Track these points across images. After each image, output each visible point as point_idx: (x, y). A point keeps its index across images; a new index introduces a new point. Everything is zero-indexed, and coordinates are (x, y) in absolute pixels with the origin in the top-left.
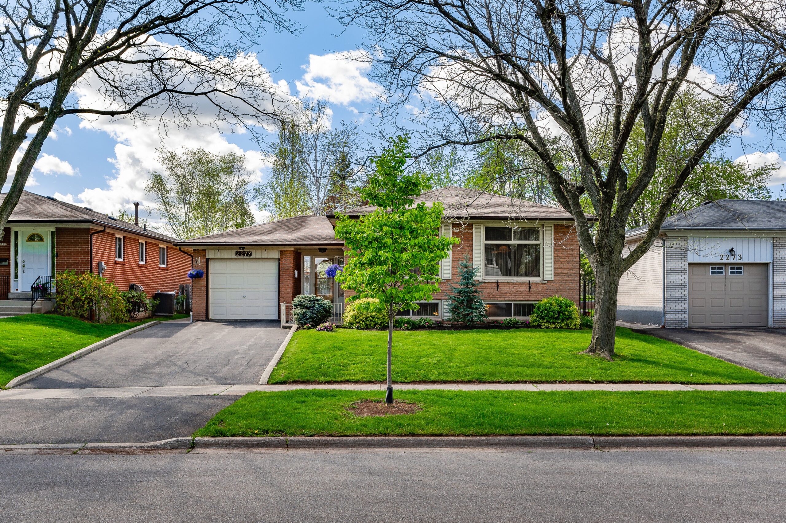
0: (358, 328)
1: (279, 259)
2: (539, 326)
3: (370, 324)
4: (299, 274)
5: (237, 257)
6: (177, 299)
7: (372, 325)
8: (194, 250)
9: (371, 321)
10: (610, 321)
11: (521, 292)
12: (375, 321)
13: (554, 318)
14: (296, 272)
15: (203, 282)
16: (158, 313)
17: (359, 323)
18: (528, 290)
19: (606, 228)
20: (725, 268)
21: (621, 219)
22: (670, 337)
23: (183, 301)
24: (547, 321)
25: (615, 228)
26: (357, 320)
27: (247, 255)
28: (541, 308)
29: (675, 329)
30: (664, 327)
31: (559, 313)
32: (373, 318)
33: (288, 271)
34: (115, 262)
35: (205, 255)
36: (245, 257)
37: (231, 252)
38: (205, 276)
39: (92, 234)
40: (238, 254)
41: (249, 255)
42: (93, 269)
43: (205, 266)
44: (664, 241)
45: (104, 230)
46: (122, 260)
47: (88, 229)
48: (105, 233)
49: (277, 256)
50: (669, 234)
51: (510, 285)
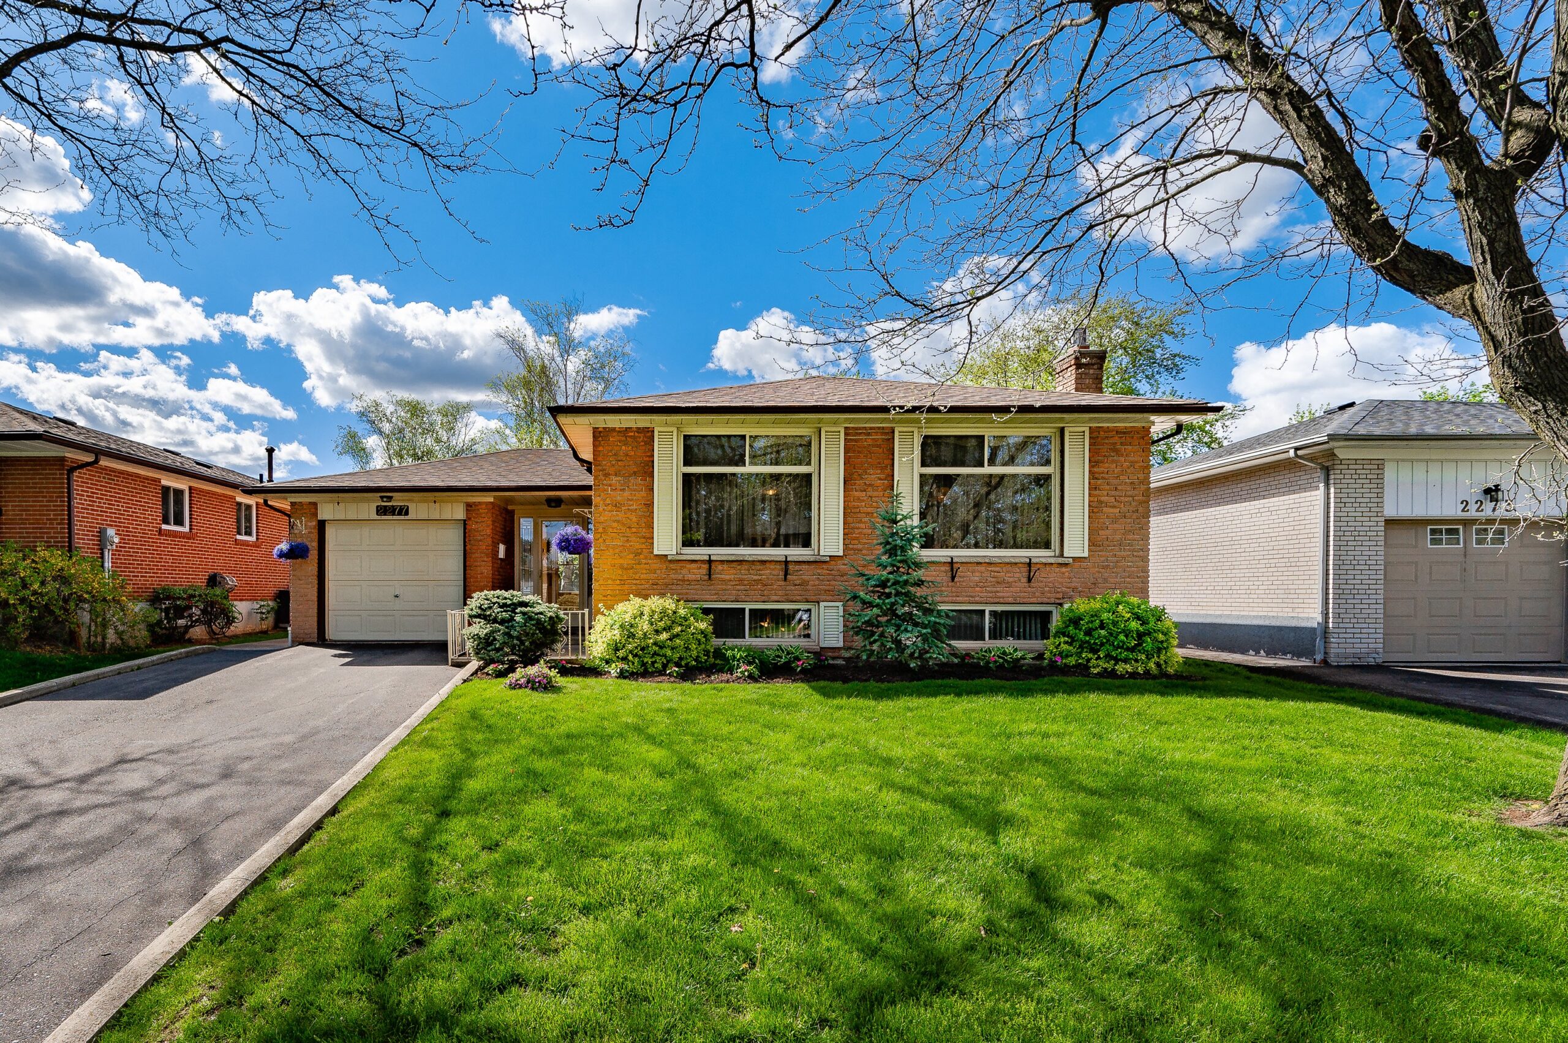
0: (622, 675)
1: (465, 521)
3: (653, 663)
4: (510, 552)
5: (379, 517)
7: (659, 666)
8: (293, 504)
9: (655, 654)
11: (1009, 585)
12: (665, 656)
13: (1128, 649)
14: (502, 548)
15: (311, 565)
17: (624, 659)
18: (1025, 580)
20: (1465, 532)
24: (1108, 656)
26: (621, 654)
27: (400, 514)
29: (1352, 667)
30: (1325, 663)
31: (1140, 636)
32: (661, 647)
33: (485, 545)
34: (160, 532)
35: (316, 514)
36: (395, 517)
37: (368, 508)
38: (314, 554)
39: (72, 470)
40: (382, 511)
41: (403, 511)
42: (78, 542)
43: (315, 536)
44: (1327, 471)
45: (96, 461)
46: (186, 529)
47: (63, 459)
48: (122, 472)
49: (460, 513)
50: (1341, 454)
51: (982, 568)
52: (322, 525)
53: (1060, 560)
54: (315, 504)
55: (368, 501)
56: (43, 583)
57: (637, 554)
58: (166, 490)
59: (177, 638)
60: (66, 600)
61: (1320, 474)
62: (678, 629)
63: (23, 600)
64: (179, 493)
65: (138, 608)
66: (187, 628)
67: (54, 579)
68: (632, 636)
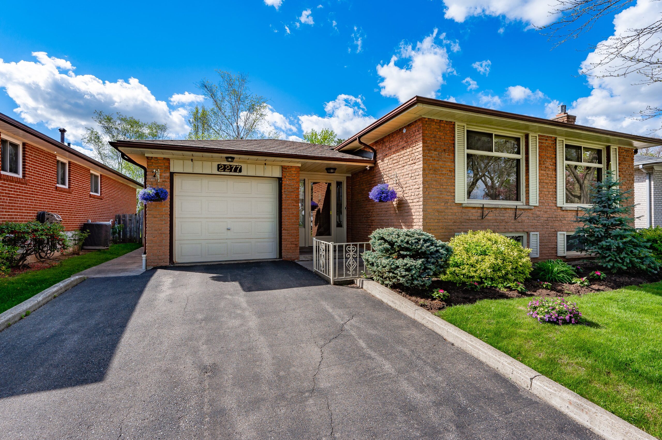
1: (280, 179)
5: (219, 173)
6: (113, 229)
8: (149, 159)
16: (87, 246)
23: (120, 231)
27: (235, 171)
35: (169, 167)
36: (231, 173)
37: (212, 165)
38: (166, 198)
40: (222, 168)
41: (238, 169)
43: (168, 184)
44: (649, 174)
46: (20, 176)
49: (276, 173)
50: (655, 168)
52: (172, 174)
54: (168, 160)
57: (447, 203)
58: (4, 143)
61: (645, 176)
64: (13, 147)
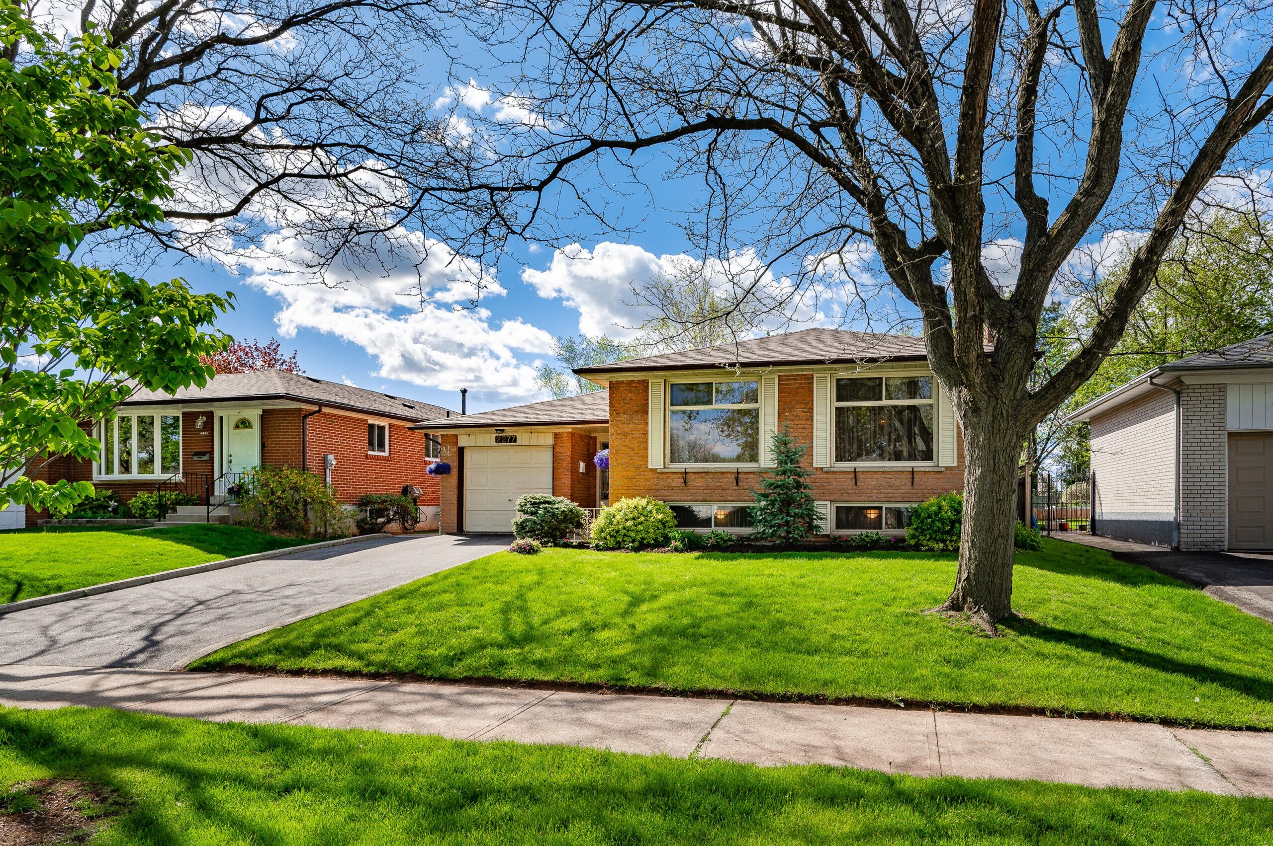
1: (553, 446)
2: (917, 548)
4: (592, 468)
5: (497, 444)
7: (624, 544)
8: (443, 435)
9: (625, 535)
10: (995, 541)
11: (898, 487)
13: (943, 533)
14: (582, 465)
15: (453, 479)
17: (606, 538)
18: (909, 484)
19: (970, 314)
21: (1025, 301)
22: (1182, 571)
24: (931, 538)
25: (1009, 321)
27: (511, 441)
28: (923, 515)
29: (1200, 553)
30: (1177, 550)
31: (953, 522)
32: (629, 531)
33: (566, 463)
34: (367, 457)
35: (457, 443)
36: (508, 444)
37: (490, 438)
38: (455, 471)
39: (305, 417)
40: (499, 440)
41: (513, 439)
42: (309, 464)
43: (456, 458)
44: (1178, 394)
45: (320, 411)
46: (386, 454)
47: (300, 410)
48: (340, 416)
49: (550, 441)
50: (1187, 381)
51: (878, 476)
52: (461, 451)
53: (936, 469)
54: (456, 436)
55: (490, 433)
56: (284, 491)
57: (638, 468)
58: (371, 427)
59: (375, 529)
60: (297, 503)
61: (1173, 397)
62: (642, 518)
63: (271, 502)
64: (381, 429)
65: (348, 508)
66: (384, 524)
67: (291, 488)
68: (611, 523)
